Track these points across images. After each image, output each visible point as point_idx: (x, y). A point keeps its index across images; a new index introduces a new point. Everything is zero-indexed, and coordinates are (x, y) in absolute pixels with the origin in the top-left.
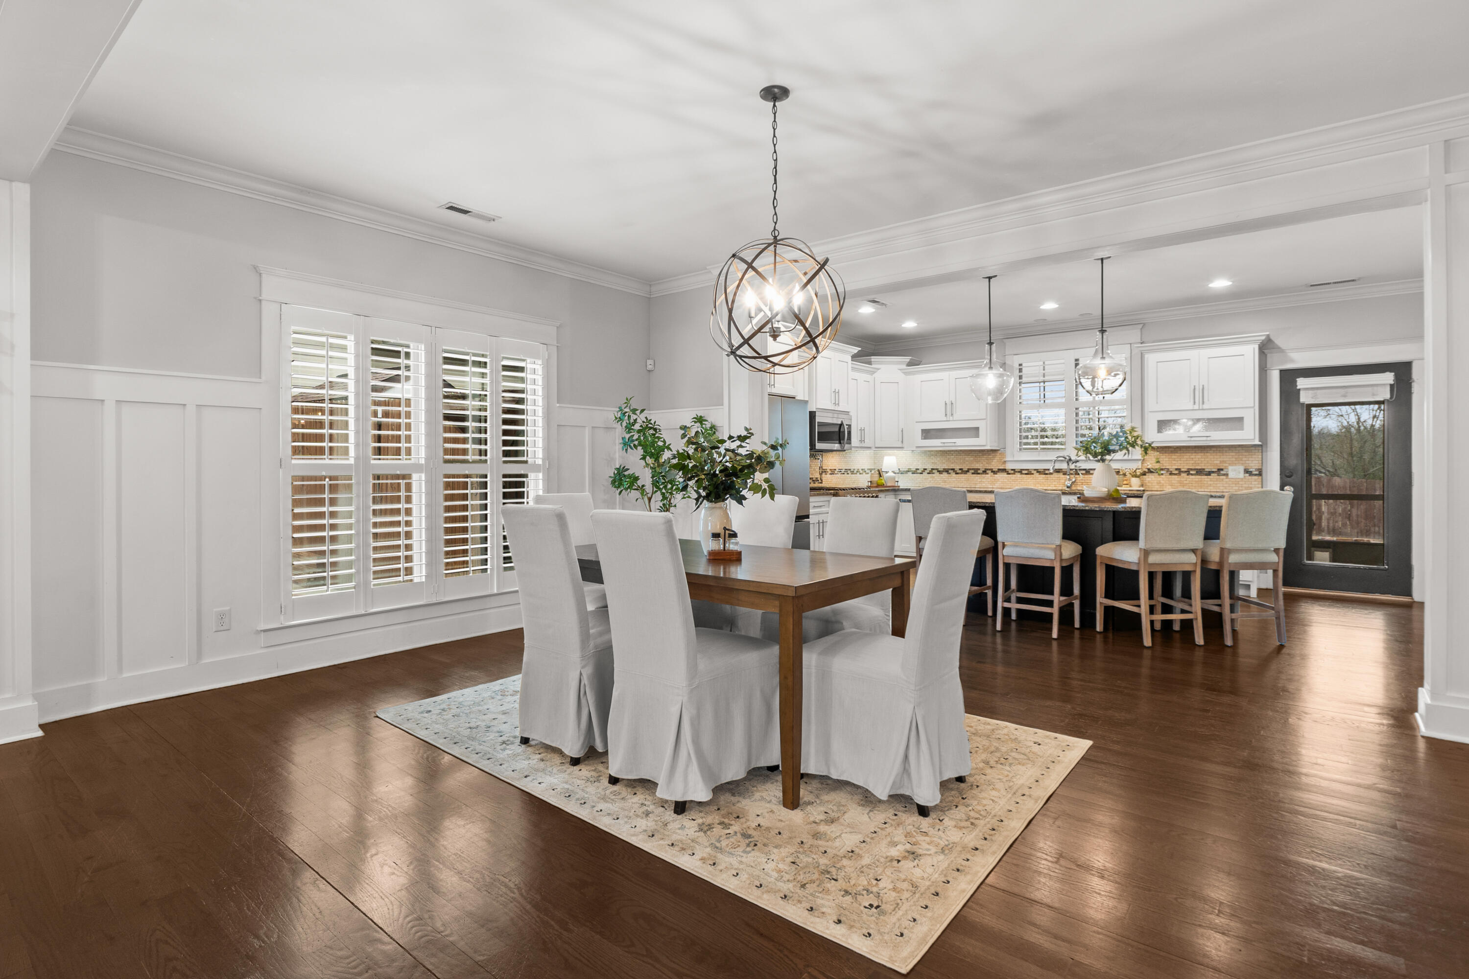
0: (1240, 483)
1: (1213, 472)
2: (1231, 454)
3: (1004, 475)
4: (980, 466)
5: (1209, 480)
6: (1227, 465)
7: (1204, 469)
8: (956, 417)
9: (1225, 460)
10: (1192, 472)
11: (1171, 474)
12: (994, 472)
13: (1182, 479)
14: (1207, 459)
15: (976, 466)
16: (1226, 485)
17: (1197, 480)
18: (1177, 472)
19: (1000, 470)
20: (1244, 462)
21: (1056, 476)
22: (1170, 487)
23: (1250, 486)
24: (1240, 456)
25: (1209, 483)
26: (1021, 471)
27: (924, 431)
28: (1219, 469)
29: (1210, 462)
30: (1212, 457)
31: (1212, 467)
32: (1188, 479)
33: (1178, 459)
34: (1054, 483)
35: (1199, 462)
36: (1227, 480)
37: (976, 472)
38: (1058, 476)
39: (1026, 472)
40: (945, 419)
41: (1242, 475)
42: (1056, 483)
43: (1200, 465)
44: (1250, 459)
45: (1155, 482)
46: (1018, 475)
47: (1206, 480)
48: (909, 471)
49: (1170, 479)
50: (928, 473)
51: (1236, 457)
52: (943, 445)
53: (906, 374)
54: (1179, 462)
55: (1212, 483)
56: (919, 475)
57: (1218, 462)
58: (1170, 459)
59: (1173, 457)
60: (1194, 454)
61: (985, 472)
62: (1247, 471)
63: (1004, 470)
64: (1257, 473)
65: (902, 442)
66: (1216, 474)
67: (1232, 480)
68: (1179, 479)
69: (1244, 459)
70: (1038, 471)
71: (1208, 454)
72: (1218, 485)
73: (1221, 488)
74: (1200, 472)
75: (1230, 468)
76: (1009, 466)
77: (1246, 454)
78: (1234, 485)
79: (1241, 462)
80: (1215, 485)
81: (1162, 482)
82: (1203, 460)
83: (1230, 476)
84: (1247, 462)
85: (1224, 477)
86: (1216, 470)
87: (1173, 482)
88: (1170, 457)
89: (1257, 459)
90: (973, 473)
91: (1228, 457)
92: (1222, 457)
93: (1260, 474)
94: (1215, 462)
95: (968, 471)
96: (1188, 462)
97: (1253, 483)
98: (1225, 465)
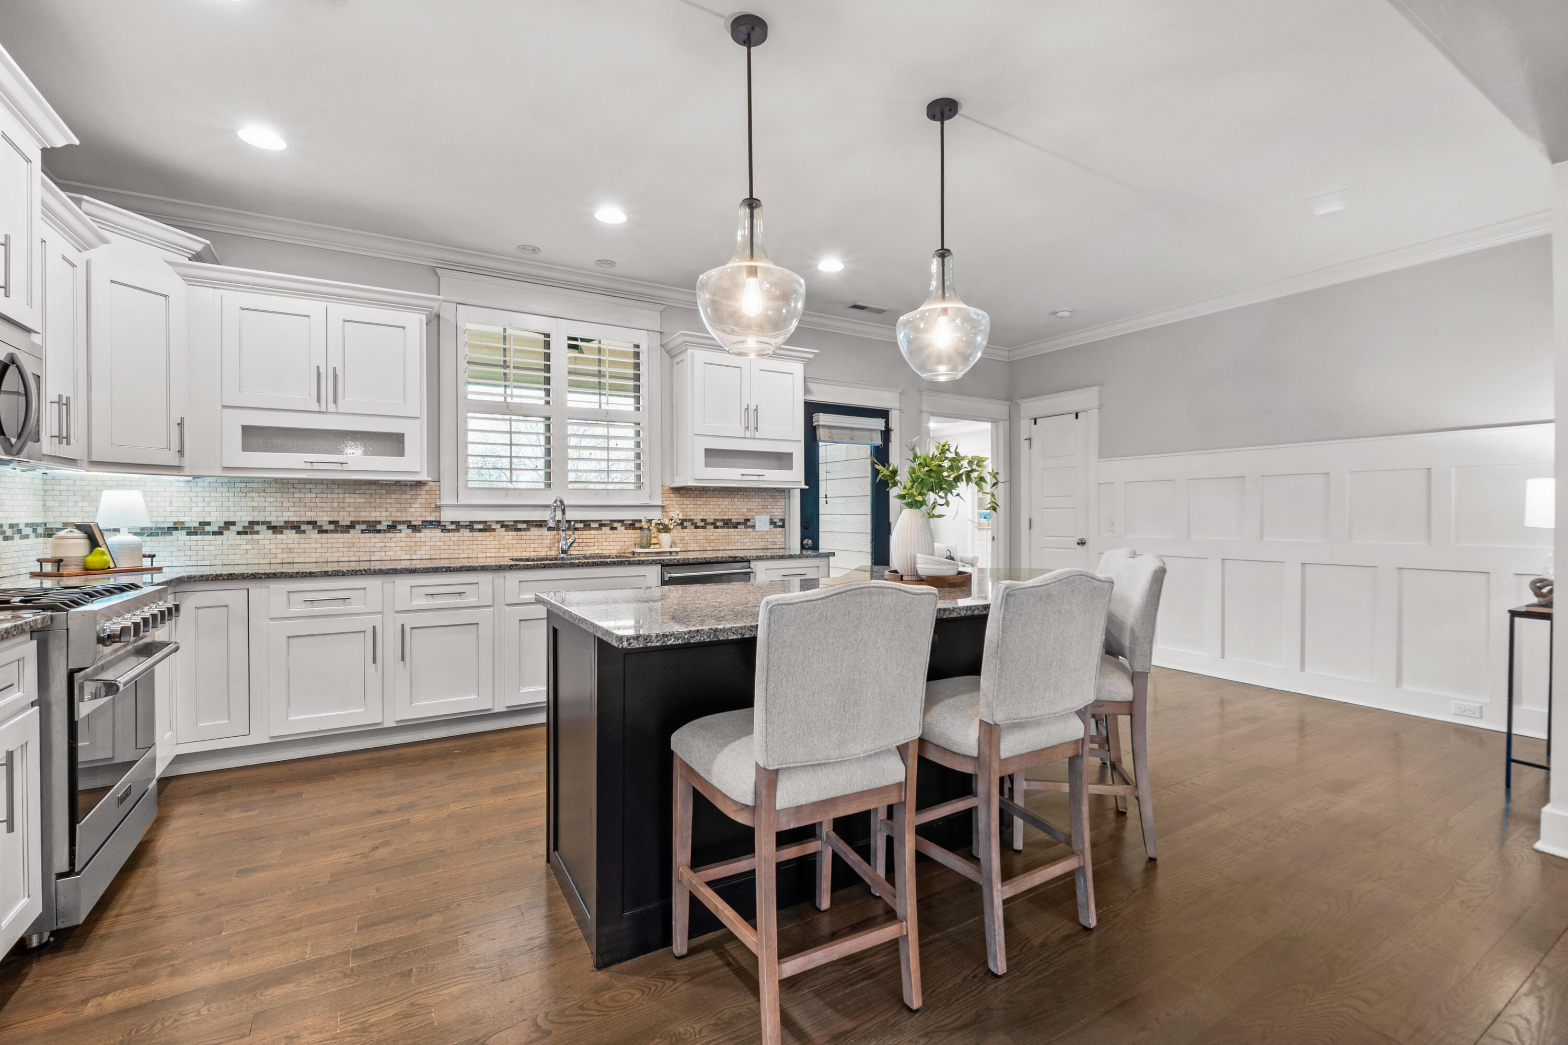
0: (766, 537)
1: (739, 523)
2: (757, 500)
3: (437, 533)
4: (384, 516)
5: (736, 534)
6: (754, 514)
7: (731, 519)
8: (343, 406)
9: (752, 507)
10: (718, 524)
11: (697, 527)
12: (415, 528)
13: (708, 534)
14: (734, 507)
15: (373, 516)
16: (753, 540)
17: (724, 534)
18: (702, 524)
19: (427, 524)
20: (769, 510)
21: (536, 533)
22: (695, 545)
23: (775, 540)
24: (766, 504)
25: (736, 537)
26: (470, 526)
27: (248, 431)
28: (745, 520)
29: (737, 510)
30: (739, 503)
31: (739, 517)
32: (715, 534)
33: (704, 506)
34: (532, 546)
35: (727, 510)
36: (754, 533)
37: (372, 527)
38: (540, 533)
39: (481, 526)
40: (315, 407)
41: (767, 527)
42: (536, 545)
43: (727, 514)
44: (775, 507)
45: (678, 538)
46: (466, 533)
47: (733, 534)
48: (176, 529)
49: (695, 534)
50: (239, 533)
51: (763, 504)
52: (309, 466)
53: (190, 280)
54: (705, 510)
55: (739, 537)
56: (211, 537)
57: (745, 510)
58: (695, 506)
59: (699, 503)
60: (721, 499)
61: (392, 527)
62: (772, 523)
63: (437, 524)
64: (780, 524)
65: (181, 452)
66: (743, 526)
67: (759, 533)
68: (704, 534)
69: (769, 507)
70: (504, 525)
71: (736, 500)
72: (745, 541)
73: (748, 544)
74: (728, 524)
75: (757, 518)
76: (447, 516)
77: (771, 500)
78: (760, 540)
79: (766, 510)
80: (742, 541)
81: (686, 538)
82: (730, 507)
83: (757, 528)
84: (772, 510)
85: (751, 530)
86: (743, 521)
87: (699, 538)
88: (694, 502)
89: (781, 507)
90: (363, 531)
91: (755, 503)
92: (749, 503)
93: (783, 526)
94: (742, 510)
95: (352, 525)
96: (714, 510)
97: (778, 536)
98: (752, 514)
